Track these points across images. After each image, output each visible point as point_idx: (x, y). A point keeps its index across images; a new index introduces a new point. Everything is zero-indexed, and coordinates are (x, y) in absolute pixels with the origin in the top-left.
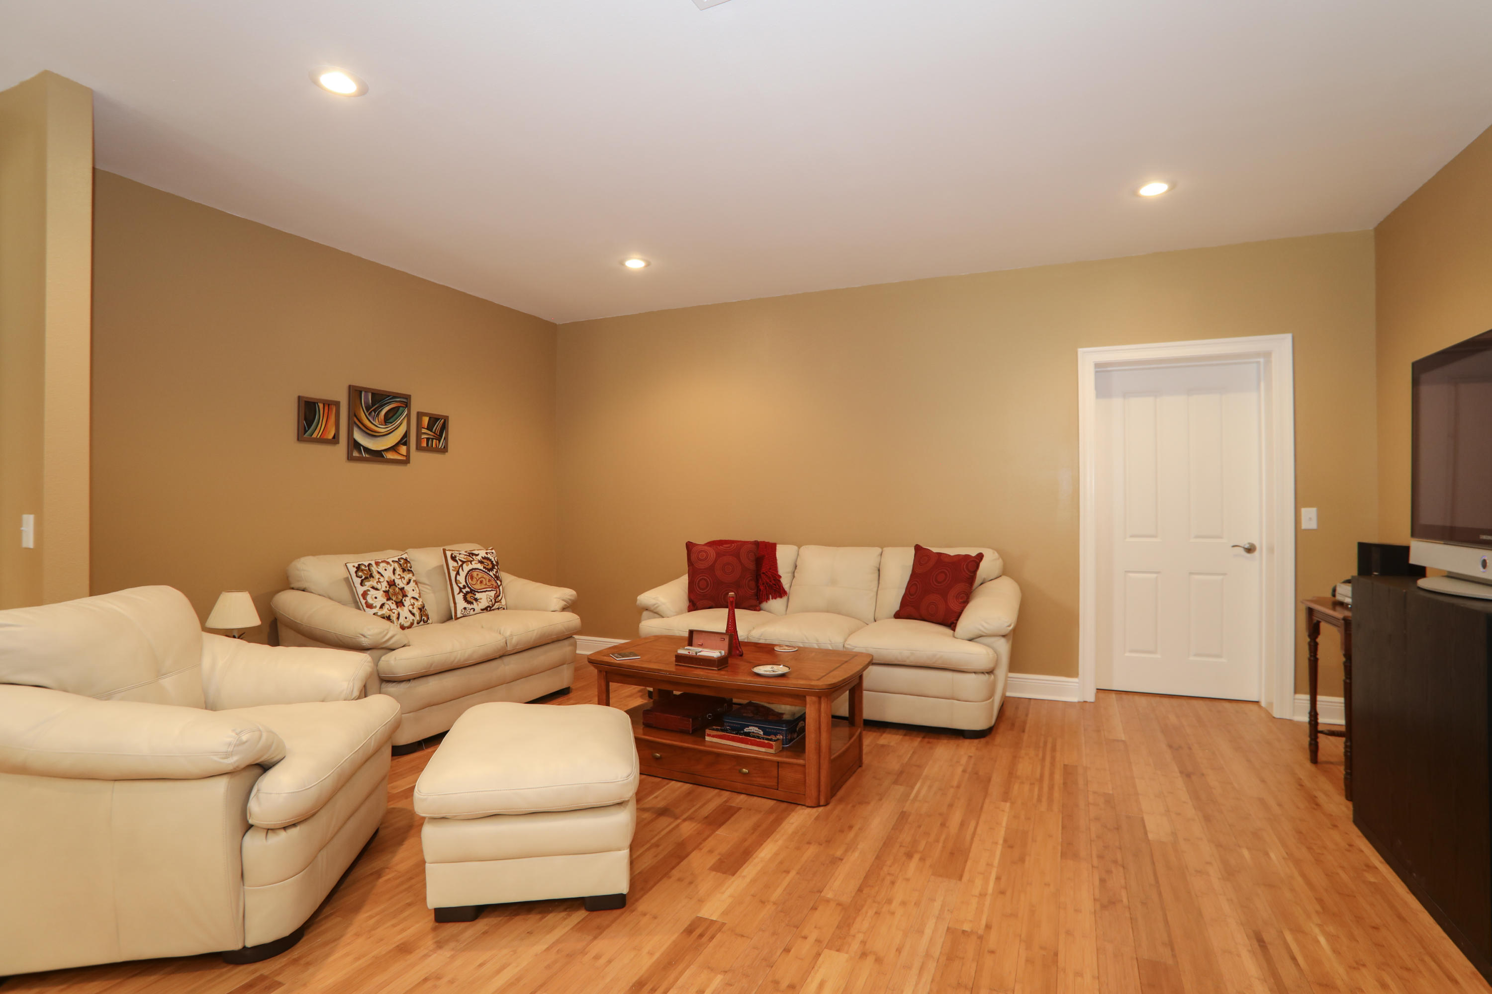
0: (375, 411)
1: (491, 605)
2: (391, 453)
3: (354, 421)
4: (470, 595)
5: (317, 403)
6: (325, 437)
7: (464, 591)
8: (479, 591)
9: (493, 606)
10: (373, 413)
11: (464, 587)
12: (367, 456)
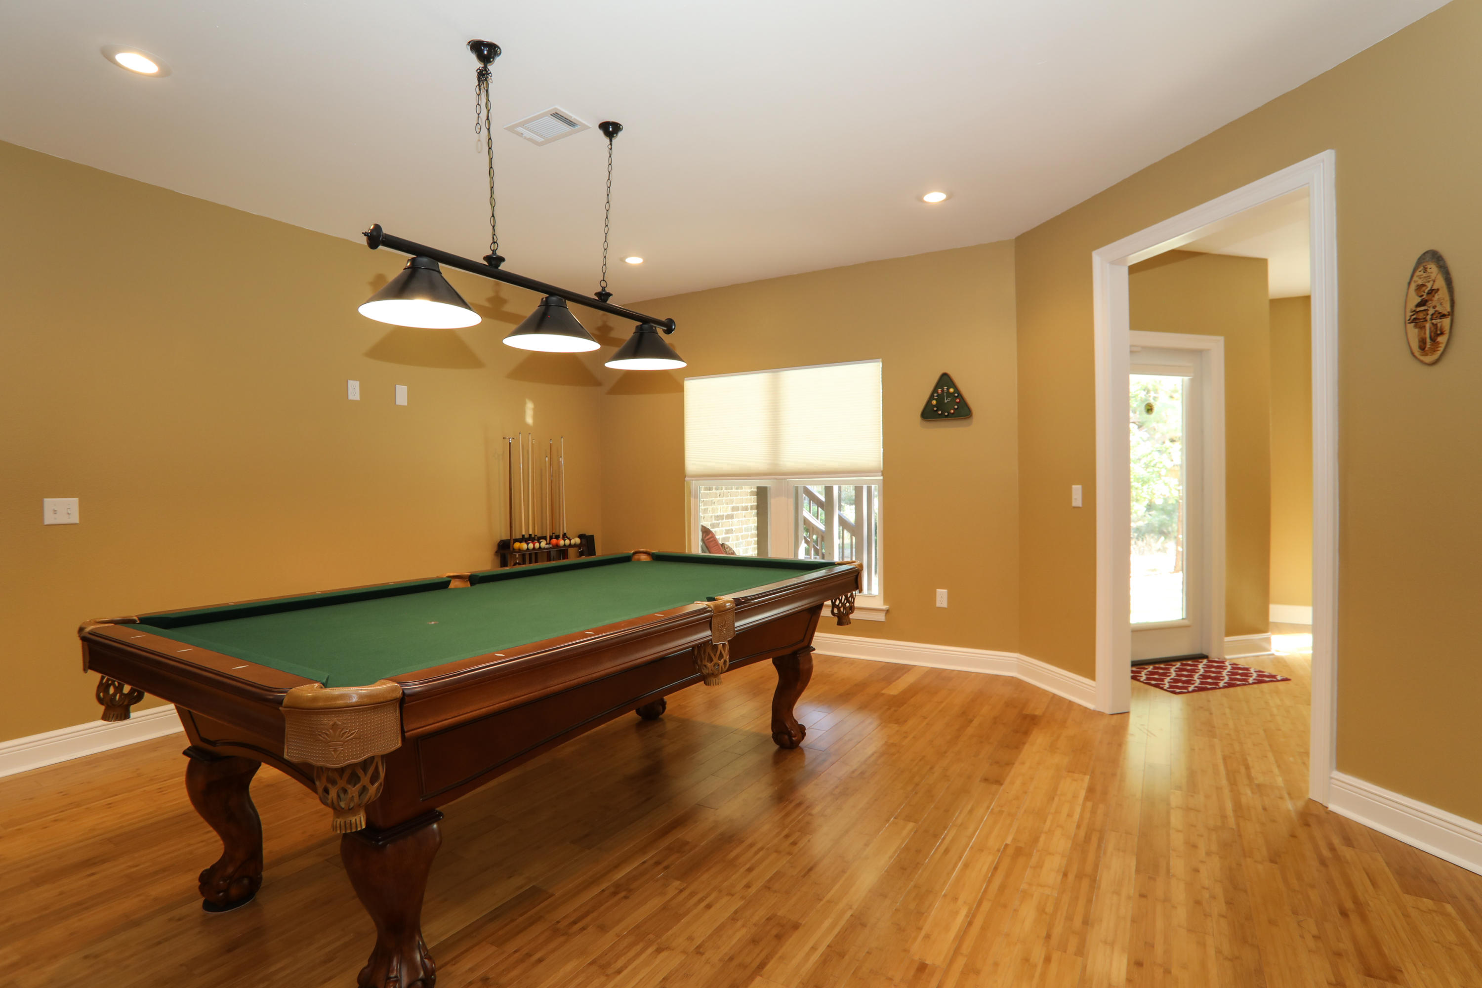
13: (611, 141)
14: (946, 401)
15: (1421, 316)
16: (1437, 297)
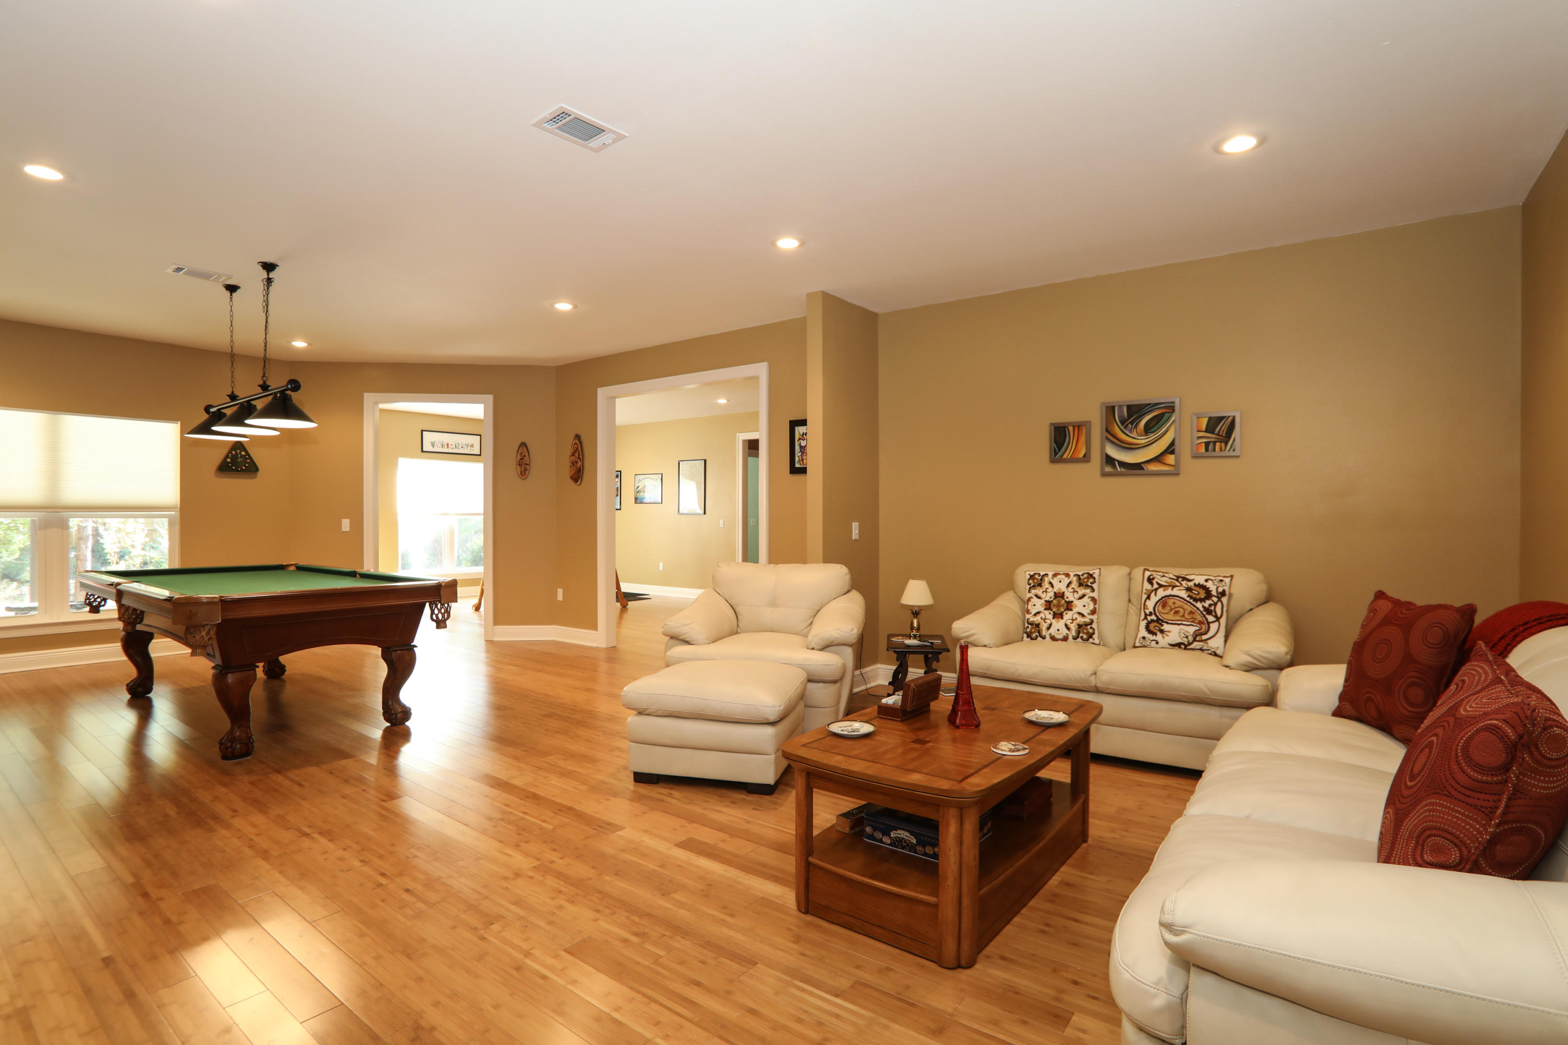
0: (1132, 423)
1: (1186, 643)
2: (1153, 464)
3: (1110, 436)
4: (1155, 624)
5: (1067, 427)
6: (1076, 457)
7: (1149, 618)
8: (1170, 622)
9: (1190, 644)
10: (1130, 426)
11: (1151, 614)
12: (1122, 470)
13: (231, 295)
14: (239, 460)
15: (521, 463)
16: (526, 458)
